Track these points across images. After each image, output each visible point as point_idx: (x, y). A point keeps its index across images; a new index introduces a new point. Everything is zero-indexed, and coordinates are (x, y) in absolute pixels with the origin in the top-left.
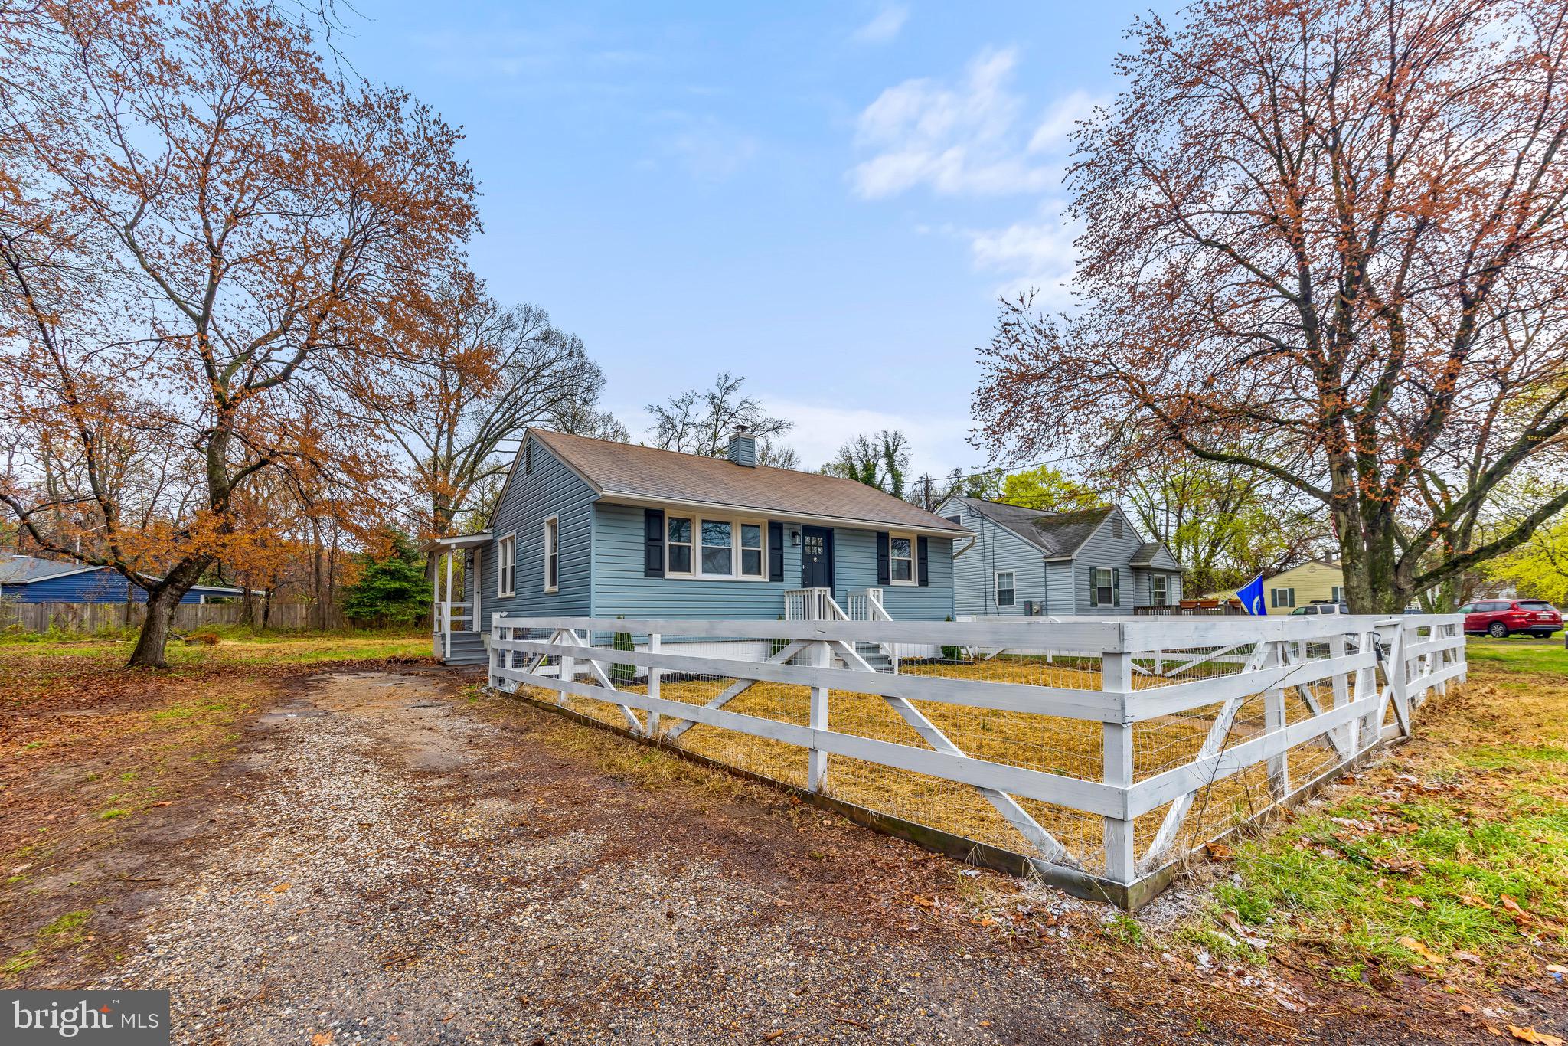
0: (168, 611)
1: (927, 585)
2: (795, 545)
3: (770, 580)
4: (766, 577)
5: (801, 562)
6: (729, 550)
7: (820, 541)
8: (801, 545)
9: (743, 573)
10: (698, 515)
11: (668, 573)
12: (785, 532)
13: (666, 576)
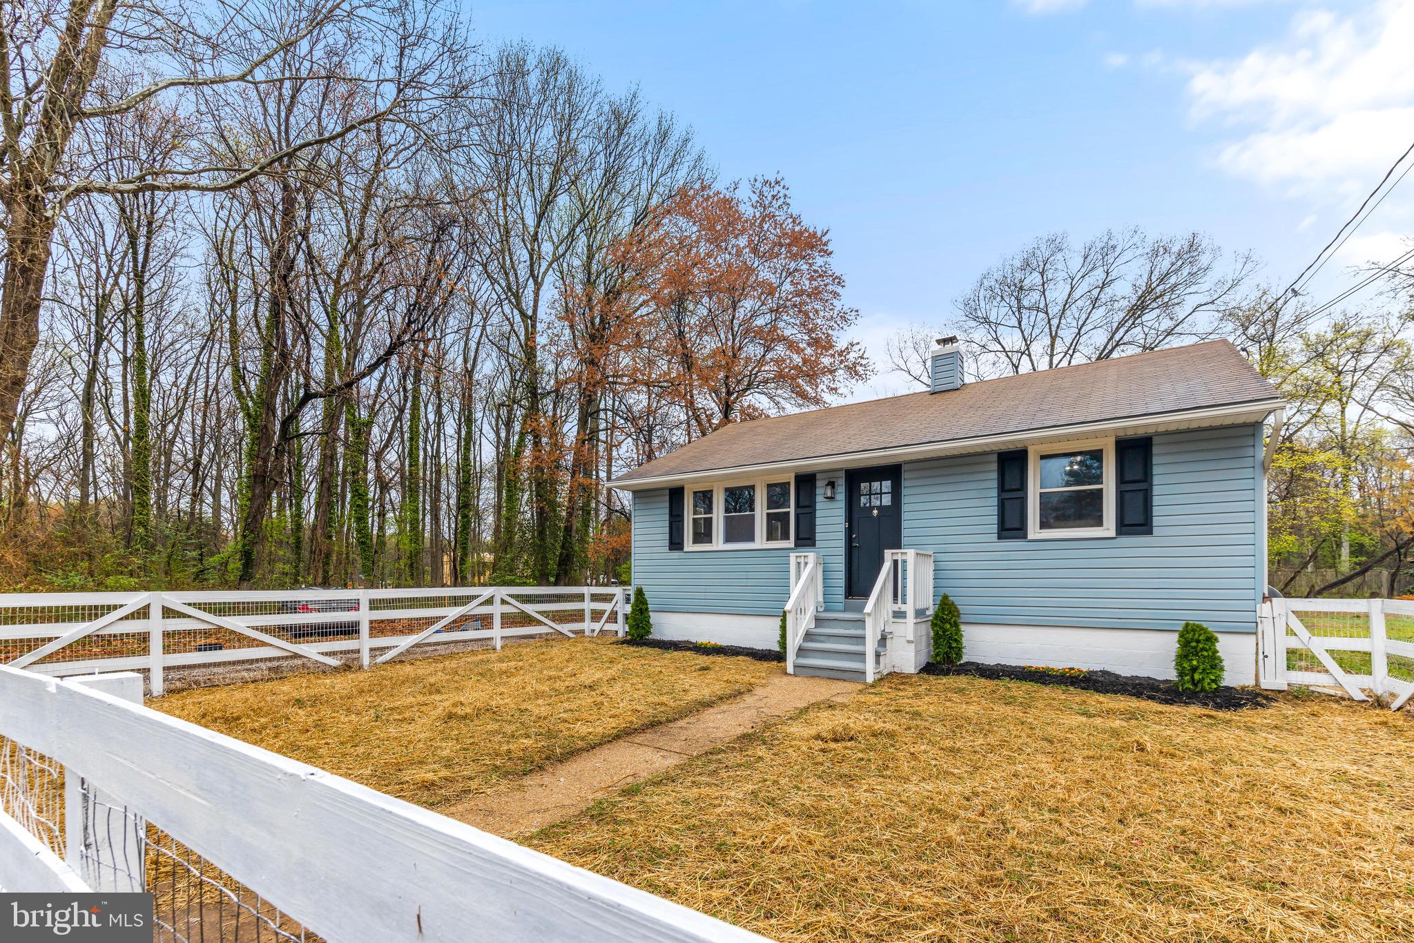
1: (1149, 532)
2: (831, 498)
3: (797, 545)
4: (790, 543)
5: (842, 519)
6: (753, 516)
7: (887, 485)
8: (841, 496)
9: (768, 539)
10: (715, 485)
11: (689, 545)
12: (819, 484)
13: (686, 549)
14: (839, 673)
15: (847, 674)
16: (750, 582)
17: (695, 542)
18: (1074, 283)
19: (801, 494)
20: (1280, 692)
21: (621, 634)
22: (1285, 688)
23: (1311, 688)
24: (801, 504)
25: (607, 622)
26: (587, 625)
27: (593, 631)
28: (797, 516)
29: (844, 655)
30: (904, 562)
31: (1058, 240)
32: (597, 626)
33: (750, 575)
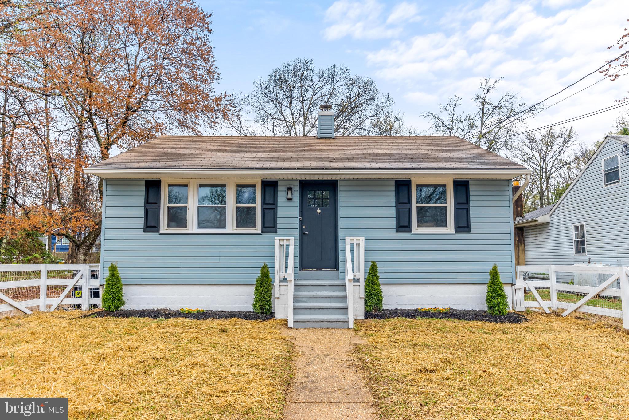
0: (83, 257)
1: (469, 231)
2: (290, 199)
3: (263, 232)
4: (258, 229)
5: (297, 215)
6: (225, 208)
7: (326, 193)
8: (297, 199)
9: (237, 226)
10: (191, 181)
11: (164, 228)
12: (280, 188)
13: (161, 231)
14: (328, 323)
15: (333, 323)
16: (222, 259)
17: (168, 226)
18: (315, 90)
19: (266, 194)
20: (523, 312)
21: (85, 307)
22: (524, 310)
23: (531, 309)
24: (266, 202)
25: (67, 296)
26: (42, 301)
27: (49, 306)
28: (264, 211)
29: (326, 311)
30: (358, 245)
31: (309, 64)
32: (55, 302)
33: (222, 253)
